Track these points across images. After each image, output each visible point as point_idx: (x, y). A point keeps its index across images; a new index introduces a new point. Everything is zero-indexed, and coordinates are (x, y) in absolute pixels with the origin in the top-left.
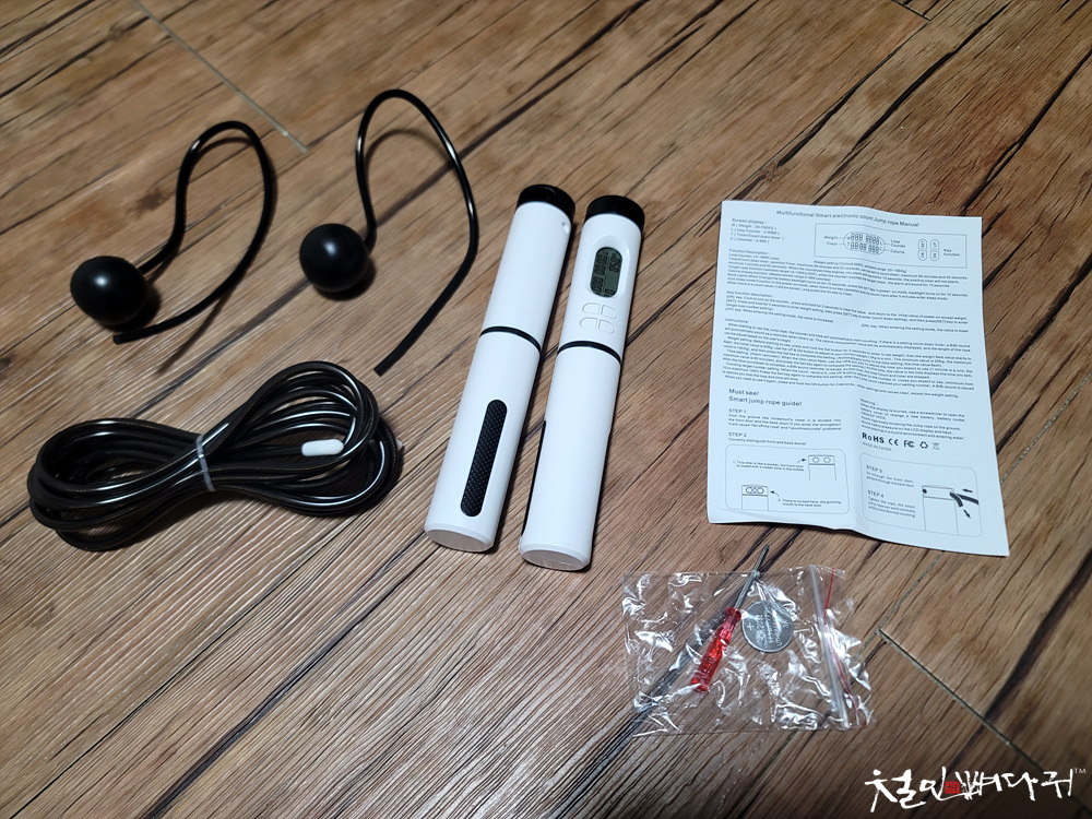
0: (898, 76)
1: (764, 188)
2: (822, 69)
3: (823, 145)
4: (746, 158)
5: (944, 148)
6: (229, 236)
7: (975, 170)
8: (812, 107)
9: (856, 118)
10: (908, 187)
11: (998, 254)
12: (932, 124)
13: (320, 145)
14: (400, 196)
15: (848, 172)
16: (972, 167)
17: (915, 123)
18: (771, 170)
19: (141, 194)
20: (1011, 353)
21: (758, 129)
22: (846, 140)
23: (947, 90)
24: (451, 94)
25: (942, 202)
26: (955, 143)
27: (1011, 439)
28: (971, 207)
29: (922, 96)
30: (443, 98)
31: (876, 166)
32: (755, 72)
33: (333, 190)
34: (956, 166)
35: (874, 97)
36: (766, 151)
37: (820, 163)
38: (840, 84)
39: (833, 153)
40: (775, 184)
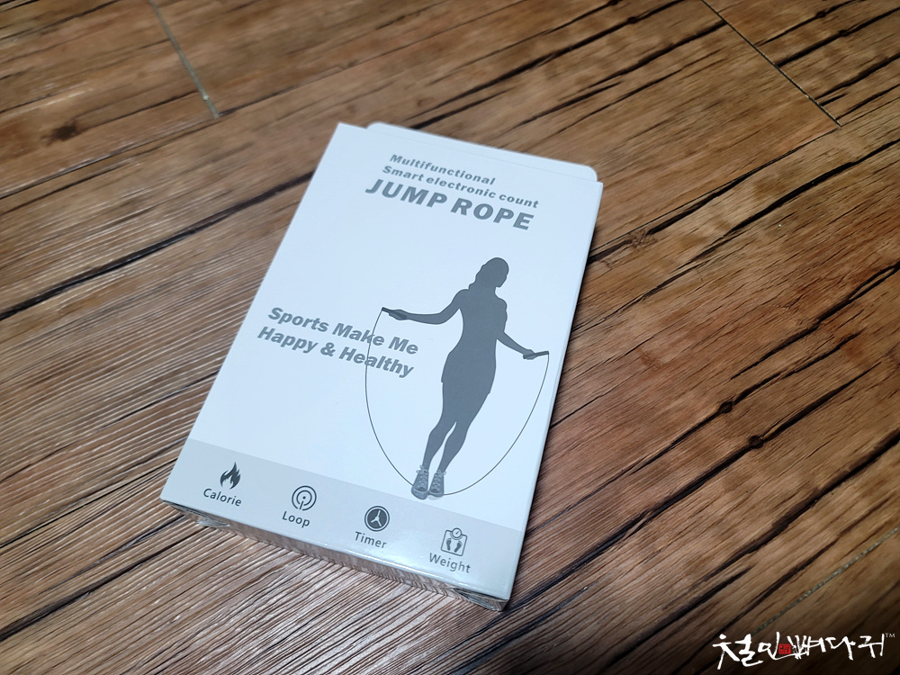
0: (792, 174)
1: (627, 252)
2: (720, 150)
3: (697, 225)
4: (619, 219)
5: (816, 255)
7: (841, 285)
8: (698, 185)
9: (736, 207)
10: (768, 286)
11: (838, 377)
12: (811, 229)
13: (231, 115)
15: (714, 257)
16: (839, 282)
17: (794, 224)
18: (639, 236)
19: (59, 124)
20: (822, 483)
21: (640, 194)
22: (722, 225)
23: (837, 200)
24: (365, 95)
25: (797, 309)
26: (829, 253)
28: (825, 322)
29: (810, 199)
30: (357, 97)
31: (743, 257)
32: (654, 138)
34: (823, 276)
35: (762, 189)
36: (641, 217)
37: (689, 241)
38: (732, 168)
39: (705, 234)
40: (639, 251)
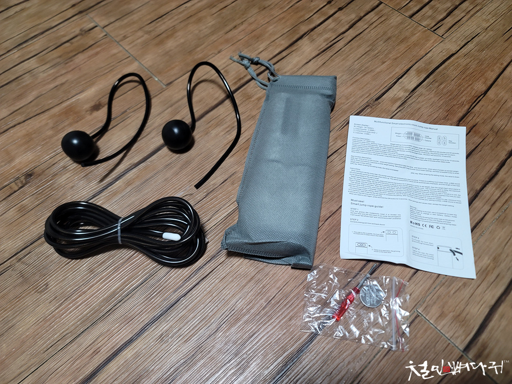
0: (430, 63)
1: (369, 110)
2: (396, 59)
3: (395, 93)
4: (361, 97)
5: (450, 95)
6: (130, 124)
7: (463, 106)
8: (391, 76)
9: (410, 81)
10: (433, 112)
11: (473, 143)
12: (444, 85)
13: (171, 85)
14: (206, 109)
15: (406, 105)
16: (462, 104)
17: (437, 84)
18: (372, 102)
19: (93, 104)
20: (478, 188)
21: (367, 84)
22: (406, 91)
23: (451, 70)
24: (230, 64)
25: (448, 119)
26: (455, 93)
27: (478, 226)
28: (461, 122)
29: (440, 72)
30: (227, 66)
31: (419, 102)
32: (366, 59)
33: (176, 105)
34: (455, 104)
35: (419, 72)
36: (370, 94)
37: (394, 100)
38: (404, 65)
39: (400, 96)
40: (373, 109)
